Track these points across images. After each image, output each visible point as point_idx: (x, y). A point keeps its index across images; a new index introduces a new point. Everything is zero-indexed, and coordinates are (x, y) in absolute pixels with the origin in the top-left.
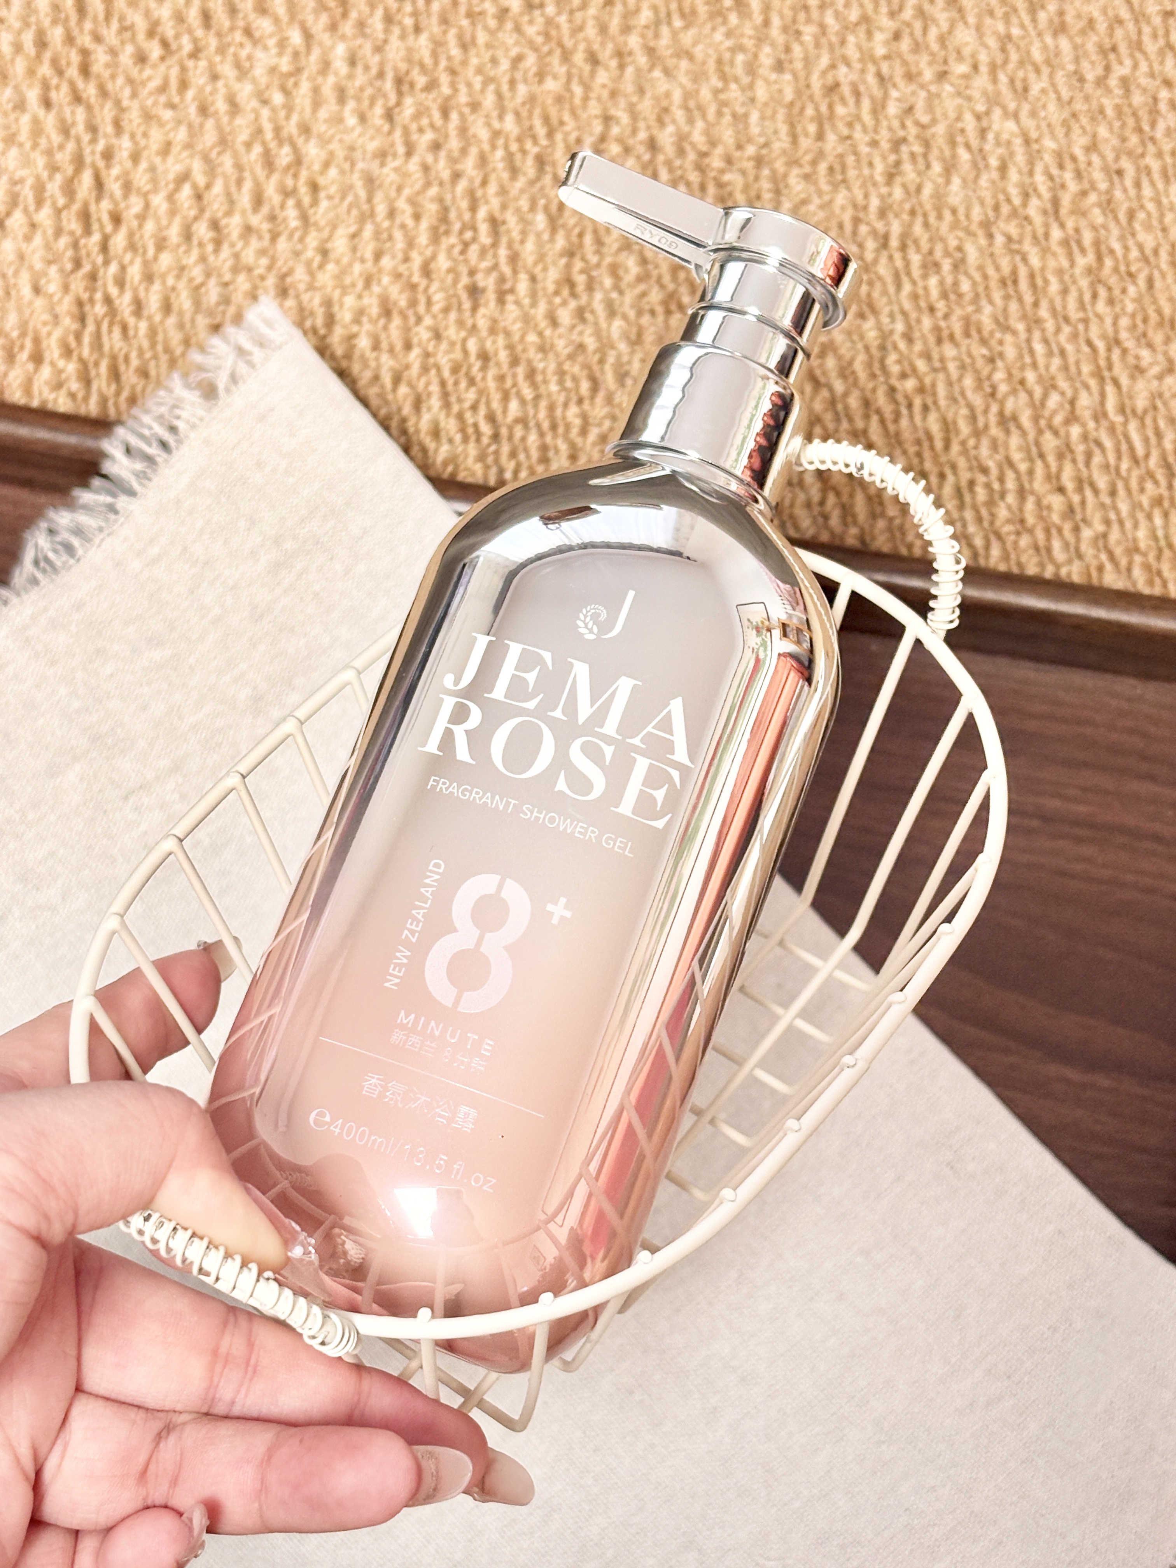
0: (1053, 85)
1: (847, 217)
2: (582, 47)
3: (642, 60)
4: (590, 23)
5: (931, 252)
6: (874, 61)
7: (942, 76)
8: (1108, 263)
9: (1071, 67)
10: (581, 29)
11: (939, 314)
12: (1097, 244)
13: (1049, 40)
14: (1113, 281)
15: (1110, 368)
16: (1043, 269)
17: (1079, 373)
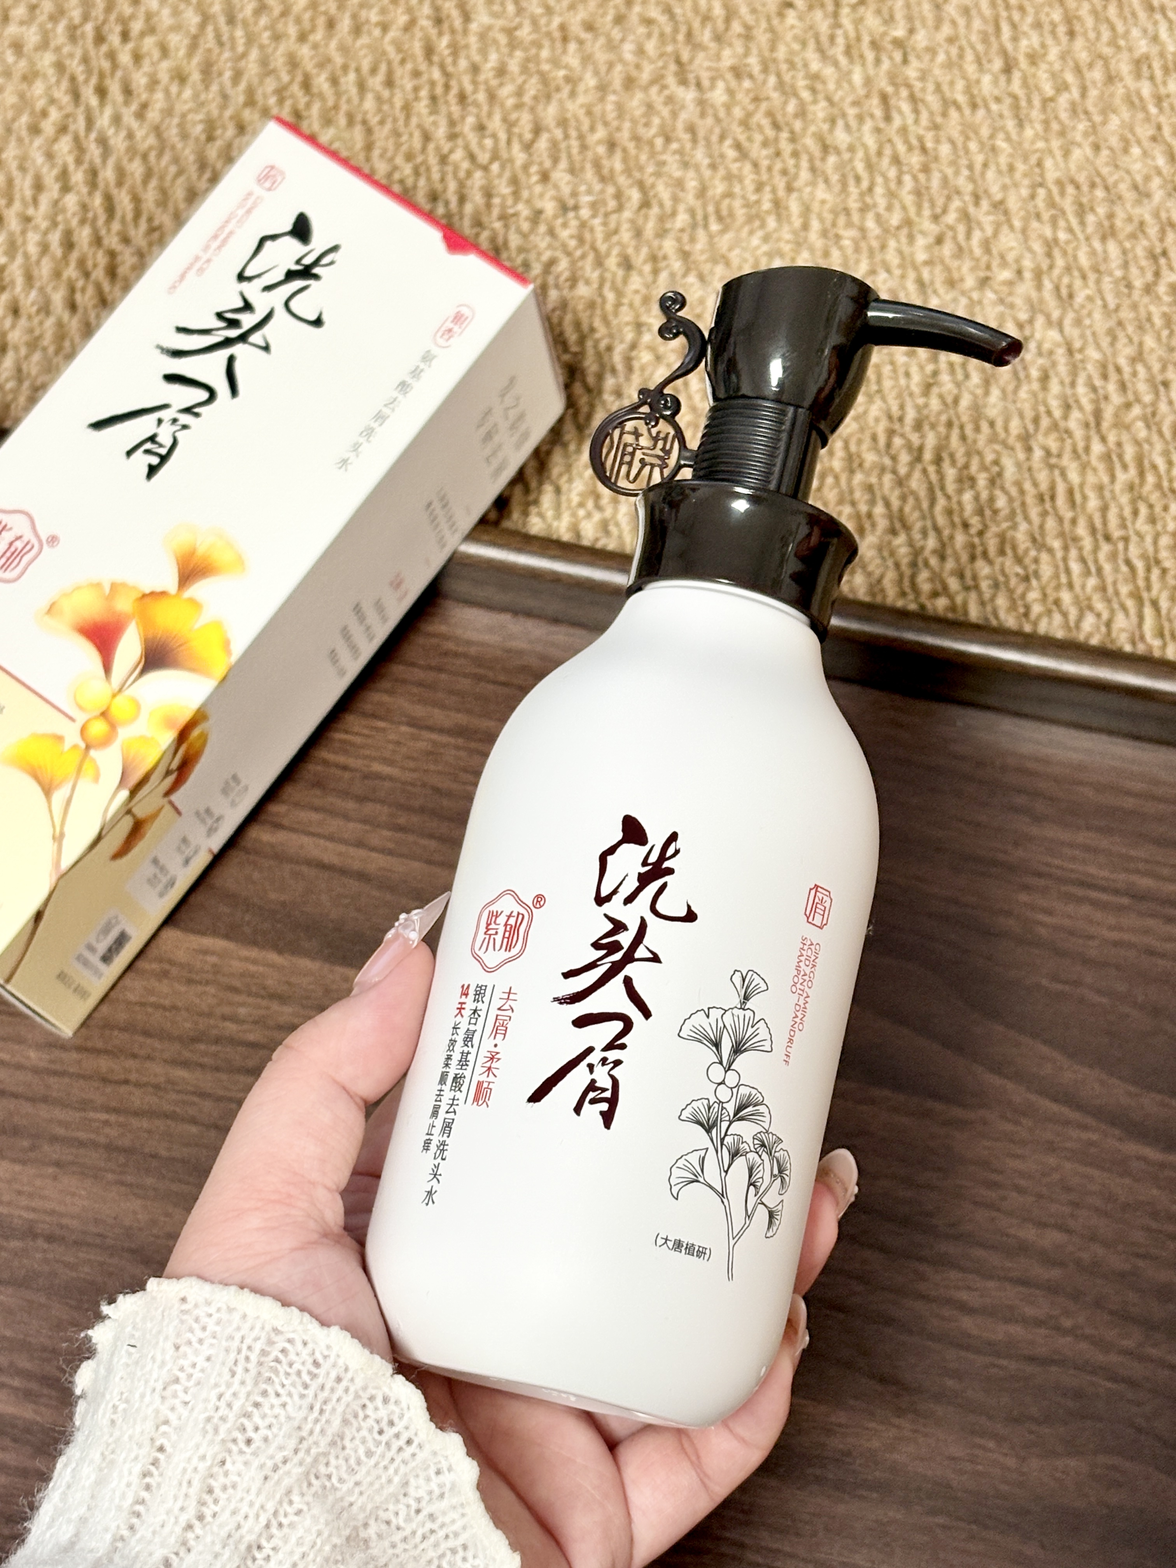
0: (1100, 291)
1: (881, 430)
2: (615, 251)
3: (677, 265)
4: (625, 226)
5: (966, 466)
6: (916, 268)
7: (984, 282)
8: (1150, 479)
9: (1119, 273)
10: (616, 232)
11: (973, 531)
12: (1139, 460)
13: (1097, 245)
14: (1154, 497)
15: (1149, 588)
16: (1082, 485)
17: (1117, 593)
